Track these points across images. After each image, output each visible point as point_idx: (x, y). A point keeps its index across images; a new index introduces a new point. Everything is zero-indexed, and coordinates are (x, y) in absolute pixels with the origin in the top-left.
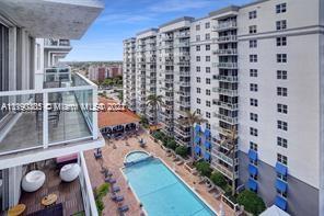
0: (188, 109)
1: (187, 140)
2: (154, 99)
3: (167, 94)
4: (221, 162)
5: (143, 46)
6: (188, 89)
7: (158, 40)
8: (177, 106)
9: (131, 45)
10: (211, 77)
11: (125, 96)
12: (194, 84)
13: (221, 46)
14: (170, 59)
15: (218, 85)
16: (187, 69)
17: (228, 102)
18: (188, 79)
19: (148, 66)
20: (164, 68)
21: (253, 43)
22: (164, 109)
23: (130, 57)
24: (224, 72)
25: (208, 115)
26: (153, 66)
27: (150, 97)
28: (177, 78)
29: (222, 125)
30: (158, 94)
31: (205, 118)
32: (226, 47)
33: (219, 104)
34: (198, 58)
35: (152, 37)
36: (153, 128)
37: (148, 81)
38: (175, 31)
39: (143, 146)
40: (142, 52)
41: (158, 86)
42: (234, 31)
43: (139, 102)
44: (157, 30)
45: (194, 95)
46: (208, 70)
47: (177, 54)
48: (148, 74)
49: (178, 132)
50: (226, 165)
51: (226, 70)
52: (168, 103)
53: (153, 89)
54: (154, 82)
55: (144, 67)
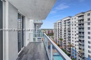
0: (70, 43)
2: (61, 39)
3: (65, 38)
4: (79, 59)
5: (58, 25)
6: (70, 37)
7: (62, 23)
8: (67, 42)
9: (55, 24)
10: (76, 34)
12: (71, 36)
13: (79, 24)
14: (65, 28)
15: (78, 36)
16: (70, 31)
17: (81, 42)
18: (70, 34)
19: (60, 31)
21: (89, 24)
22: (64, 43)
23: (55, 28)
24: (80, 33)
25: (75, 45)
26: (61, 30)
27: (60, 39)
28: (67, 34)
30: (62, 38)
32: (80, 25)
33: (78, 42)
34: (73, 28)
35: (61, 22)
36: (61, 48)
37: (60, 34)
38: (67, 20)
40: (58, 26)
42: (83, 20)
43: (58, 40)
44: (62, 20)
45: (71, 39)
46: (75, 32)
47: (67, 27)
48: (60, 32)
49: (67, 49)
51: (81, 32)
52: (65, 41)
53: (61, 37)
54: (61, 35)
55: (59, 30)
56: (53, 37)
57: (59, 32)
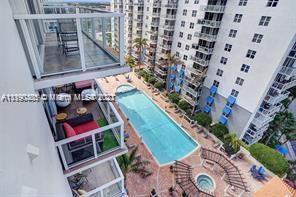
0: (169, 52)
1: (164, 77)
2: (140, 42)
3: (152, 38)
4: (188, 94)
6: (171, 34)
8: (160, 48)
11: (113, 39)
14: (158, 0)
17: (205, 47)
18: (173, 23)
19: (136, 8)
20: (151, 10)
22: (148, 52)
25: (185, 57)
27: (137, 40)
28: (163, 22)
29: (196, 66)
30: (144, 37)
31: (182, 60)
33: (197, 48)
36: (137, 67)
37: (135, 23)
39: (129, 81)
41: (144, 29)
45: (176, 39)
48: (135, 16)
49: (159, 71)
50: (191, 96)
51: (212, 14)
52: (152, 46)
53: (139, 33)
54: (140, 25)
55: (131, 8)
57: (131, 15)
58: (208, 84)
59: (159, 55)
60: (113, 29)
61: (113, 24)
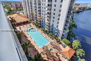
0: (40, 16)
1: (40, 24)
2: (32, 14)
3: (35, 12)
4: (47, 28)
6: (40, 11)
10: (45, 7)
14: (35, 1)
15: (47, 9)
16: (40, 4)
17: (49, 14)
18: (40, 7)
20: (34, 4)
22: (35, 17)
25: (45, 18)
26: (31, 3)
28: (37, 8)
29: (47, 20)
30: (33, 12)
33: (47, 15)
36: (33, 22)
41: (33, 10)
43: (29, 15)
46: (45, 5)
51: (49, 5)
55: (28, 3)
56: (24, 12)
57: (29, 6)
58: (51, 25)
59: (38, 18)
60: (24, 10)
61: (24, 8)
